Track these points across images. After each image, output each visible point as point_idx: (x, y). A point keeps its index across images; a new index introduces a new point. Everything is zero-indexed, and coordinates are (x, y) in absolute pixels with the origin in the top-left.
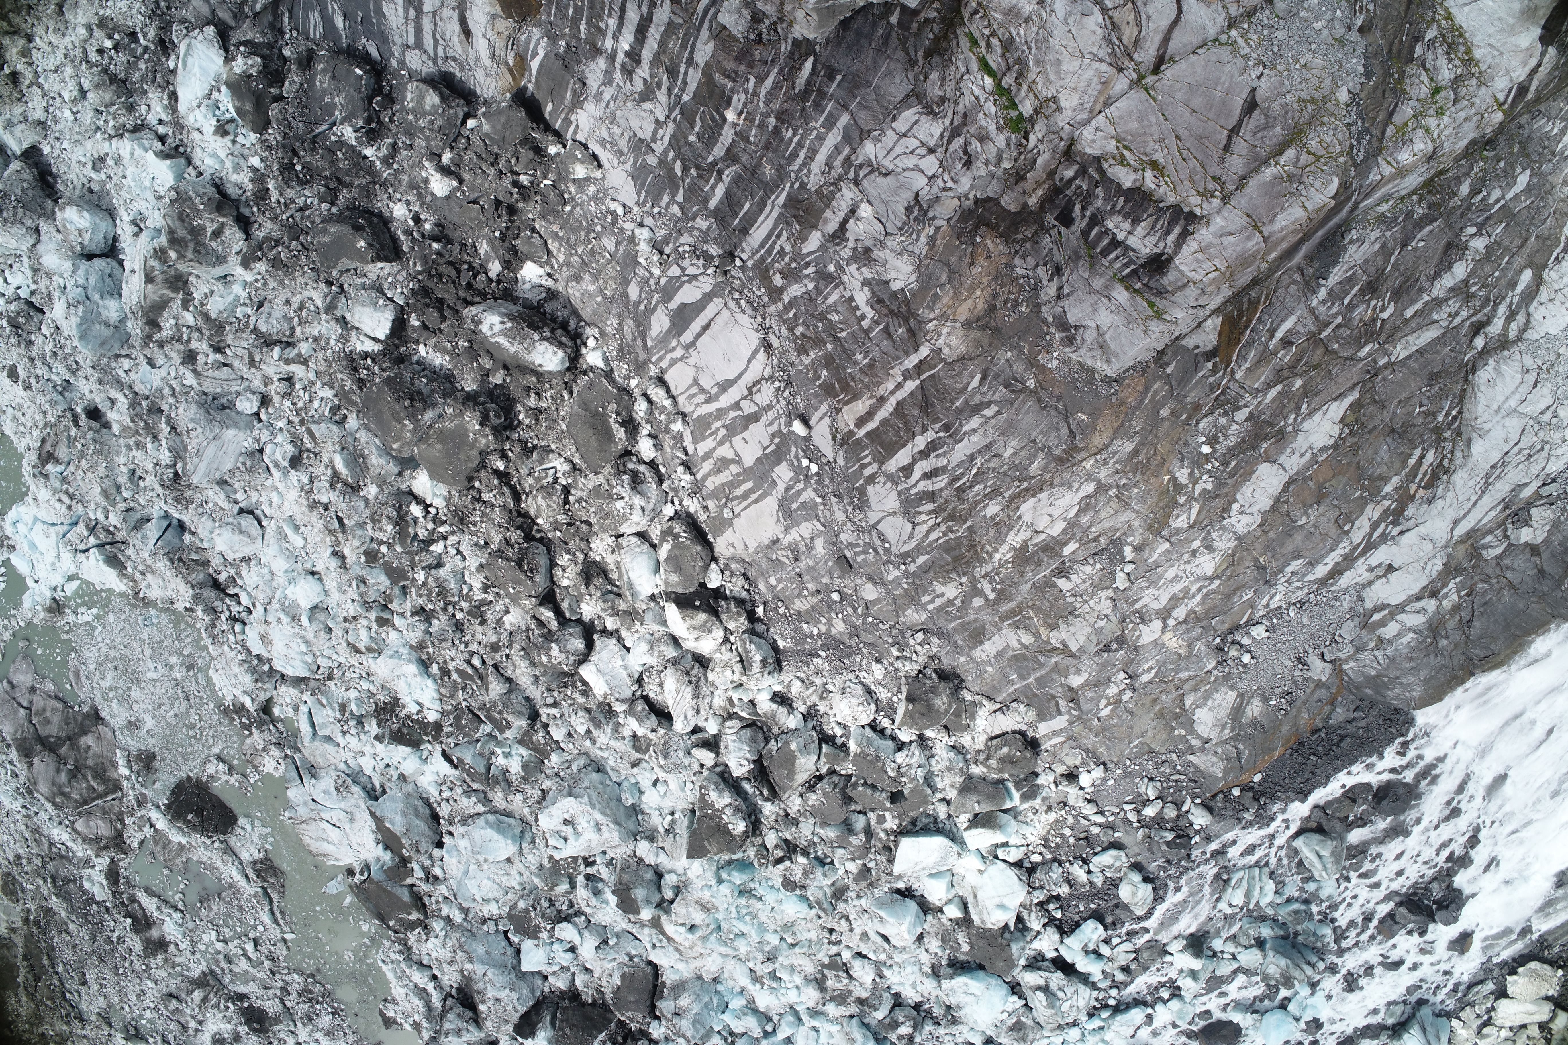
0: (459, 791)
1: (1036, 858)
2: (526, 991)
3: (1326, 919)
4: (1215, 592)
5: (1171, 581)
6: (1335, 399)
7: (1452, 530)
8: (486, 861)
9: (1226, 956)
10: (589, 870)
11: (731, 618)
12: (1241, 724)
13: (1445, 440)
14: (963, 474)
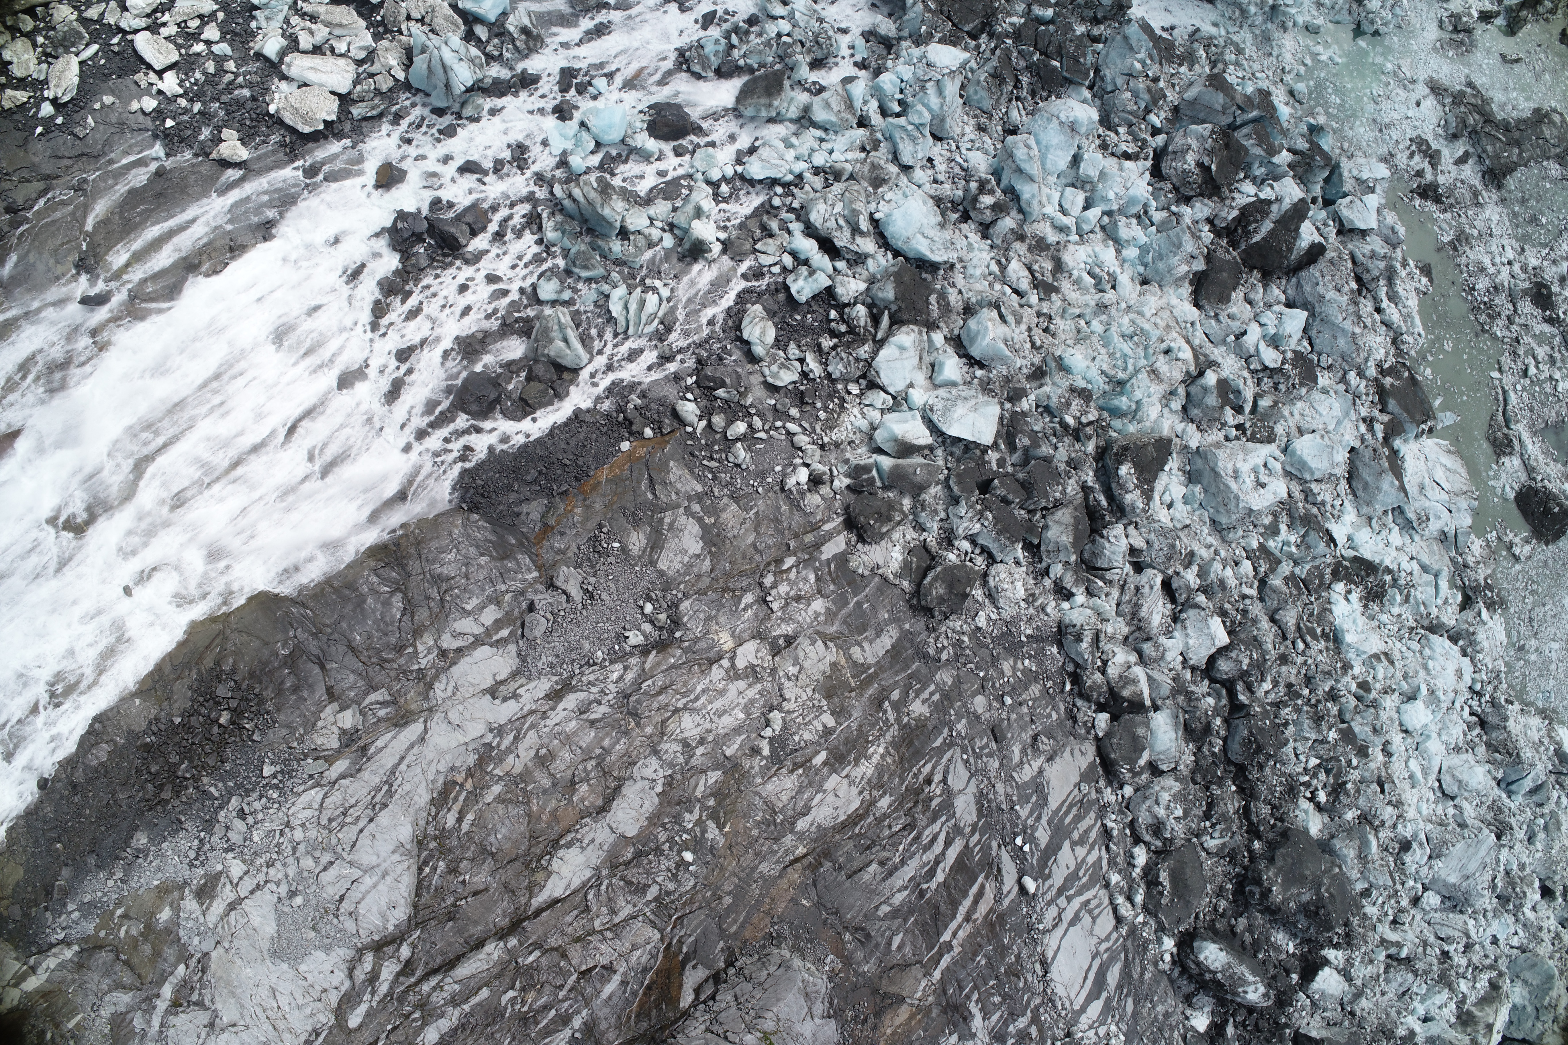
0: (1328, 507)
1: (854, 389)
2: (1307, 288)
3: (547, 247)
4: (684, 695)
5: (725, 712)
6: (557, 901)
7: (426, 730)
8: (1322, 437)
9: (660, 224)
10: (1240, 419)
11: (1100, 687)
12: (652, 526)
13: (435, 838)
14: (911, 845)
